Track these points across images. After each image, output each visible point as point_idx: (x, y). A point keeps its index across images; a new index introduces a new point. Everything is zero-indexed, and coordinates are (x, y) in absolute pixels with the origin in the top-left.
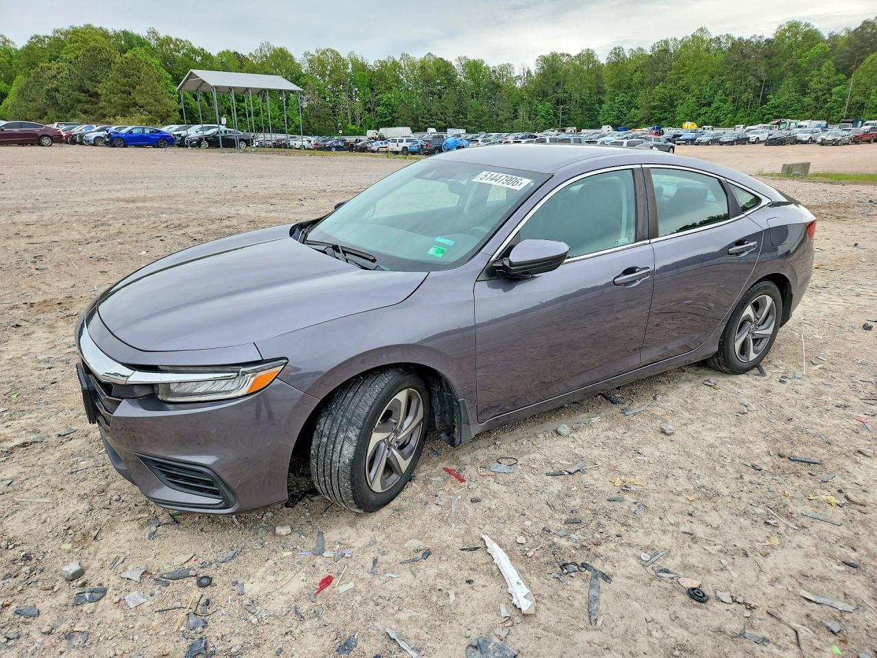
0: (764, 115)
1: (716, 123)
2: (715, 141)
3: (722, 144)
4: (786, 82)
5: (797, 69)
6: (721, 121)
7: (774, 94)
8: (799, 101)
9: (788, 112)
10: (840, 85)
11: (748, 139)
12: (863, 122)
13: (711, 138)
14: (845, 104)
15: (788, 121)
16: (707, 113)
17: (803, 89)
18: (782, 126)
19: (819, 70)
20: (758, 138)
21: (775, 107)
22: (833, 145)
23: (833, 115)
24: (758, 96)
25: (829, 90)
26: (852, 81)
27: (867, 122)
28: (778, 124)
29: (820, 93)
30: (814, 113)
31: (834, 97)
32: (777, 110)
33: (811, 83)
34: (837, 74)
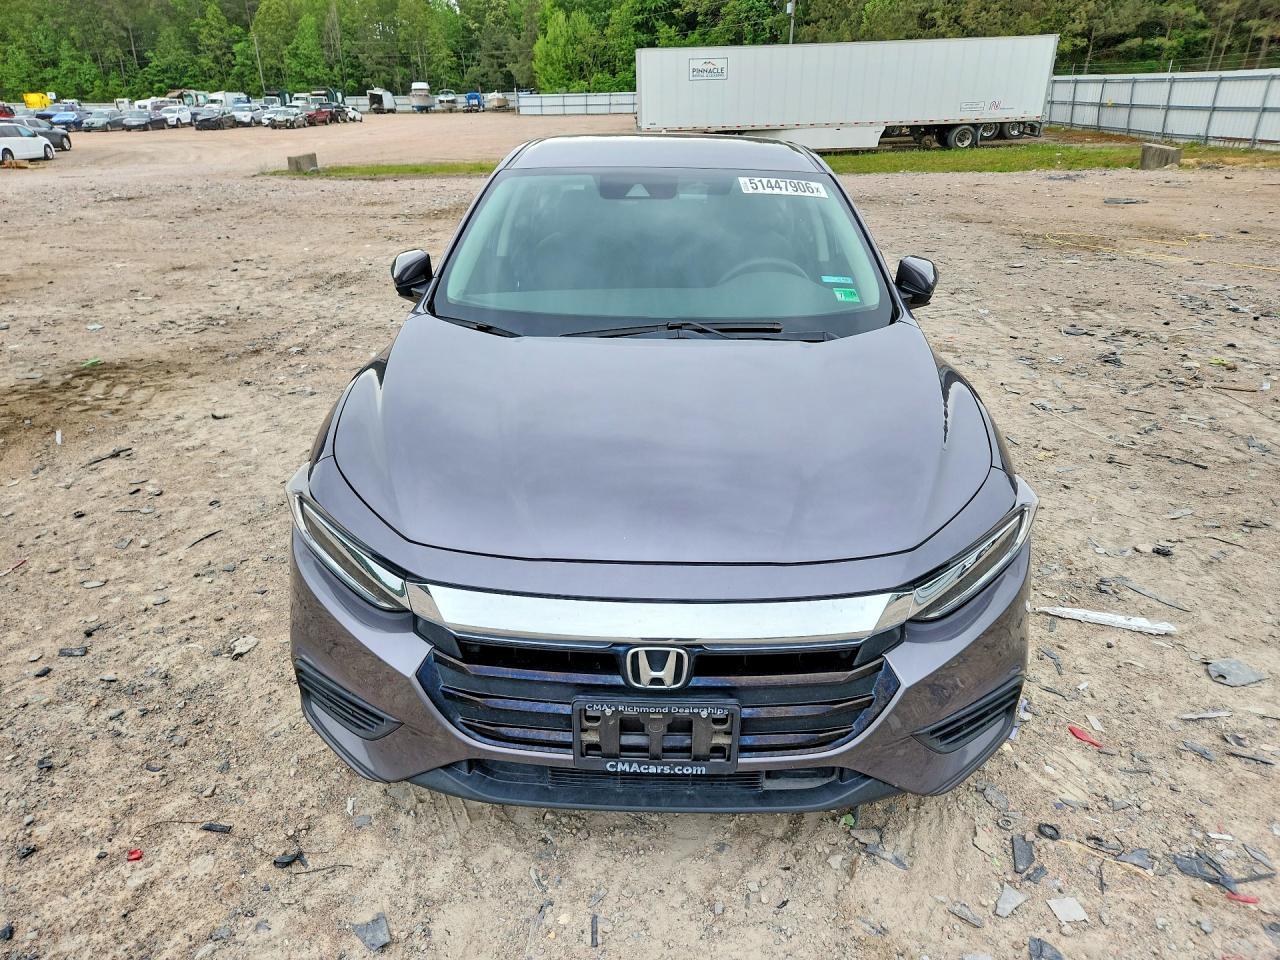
0: (151, 84)
1: (82, 95)
2: (116, 125)
3: (129, 128)
4: (165, 34)
5: (172, 14)
6: (87, 93)
7: (153, 50)
8: (194, 63)
9: (185, 80)
10: (239, 41)
11: (165, 120)
12: (291, 96)
13: (108, 120)
14: (257, 69)
15: (193, 92)
16: (57, 77)
17: (193, 44)
18: (187, 101)
19: (204, 17)
20: (178, 119)
21: (164, 71)
22: (287, 128)
23: (248, 85)
24: (130, 52)
25: (229, 48)
26: (253, 36)
27: (296, 95)
28: (180, 96)
29: (218, 53)
30: (222, 81)
31: (239, 59)
32: (169, 75)
33: (201, 37)
34: (230, 26)
